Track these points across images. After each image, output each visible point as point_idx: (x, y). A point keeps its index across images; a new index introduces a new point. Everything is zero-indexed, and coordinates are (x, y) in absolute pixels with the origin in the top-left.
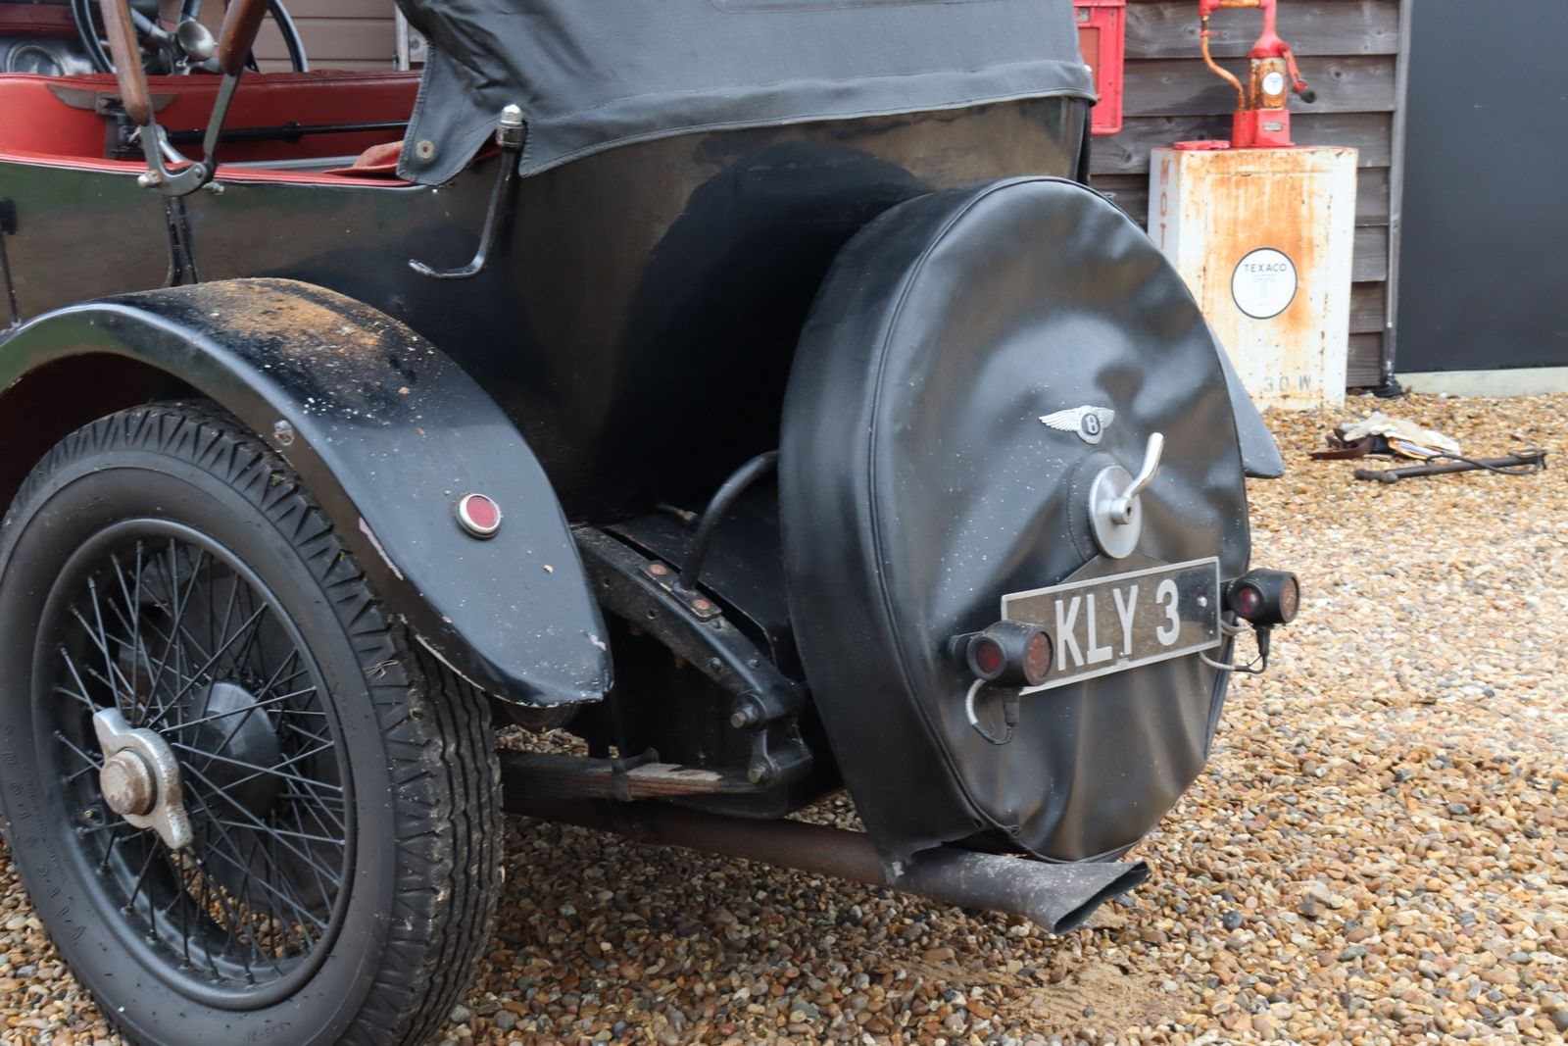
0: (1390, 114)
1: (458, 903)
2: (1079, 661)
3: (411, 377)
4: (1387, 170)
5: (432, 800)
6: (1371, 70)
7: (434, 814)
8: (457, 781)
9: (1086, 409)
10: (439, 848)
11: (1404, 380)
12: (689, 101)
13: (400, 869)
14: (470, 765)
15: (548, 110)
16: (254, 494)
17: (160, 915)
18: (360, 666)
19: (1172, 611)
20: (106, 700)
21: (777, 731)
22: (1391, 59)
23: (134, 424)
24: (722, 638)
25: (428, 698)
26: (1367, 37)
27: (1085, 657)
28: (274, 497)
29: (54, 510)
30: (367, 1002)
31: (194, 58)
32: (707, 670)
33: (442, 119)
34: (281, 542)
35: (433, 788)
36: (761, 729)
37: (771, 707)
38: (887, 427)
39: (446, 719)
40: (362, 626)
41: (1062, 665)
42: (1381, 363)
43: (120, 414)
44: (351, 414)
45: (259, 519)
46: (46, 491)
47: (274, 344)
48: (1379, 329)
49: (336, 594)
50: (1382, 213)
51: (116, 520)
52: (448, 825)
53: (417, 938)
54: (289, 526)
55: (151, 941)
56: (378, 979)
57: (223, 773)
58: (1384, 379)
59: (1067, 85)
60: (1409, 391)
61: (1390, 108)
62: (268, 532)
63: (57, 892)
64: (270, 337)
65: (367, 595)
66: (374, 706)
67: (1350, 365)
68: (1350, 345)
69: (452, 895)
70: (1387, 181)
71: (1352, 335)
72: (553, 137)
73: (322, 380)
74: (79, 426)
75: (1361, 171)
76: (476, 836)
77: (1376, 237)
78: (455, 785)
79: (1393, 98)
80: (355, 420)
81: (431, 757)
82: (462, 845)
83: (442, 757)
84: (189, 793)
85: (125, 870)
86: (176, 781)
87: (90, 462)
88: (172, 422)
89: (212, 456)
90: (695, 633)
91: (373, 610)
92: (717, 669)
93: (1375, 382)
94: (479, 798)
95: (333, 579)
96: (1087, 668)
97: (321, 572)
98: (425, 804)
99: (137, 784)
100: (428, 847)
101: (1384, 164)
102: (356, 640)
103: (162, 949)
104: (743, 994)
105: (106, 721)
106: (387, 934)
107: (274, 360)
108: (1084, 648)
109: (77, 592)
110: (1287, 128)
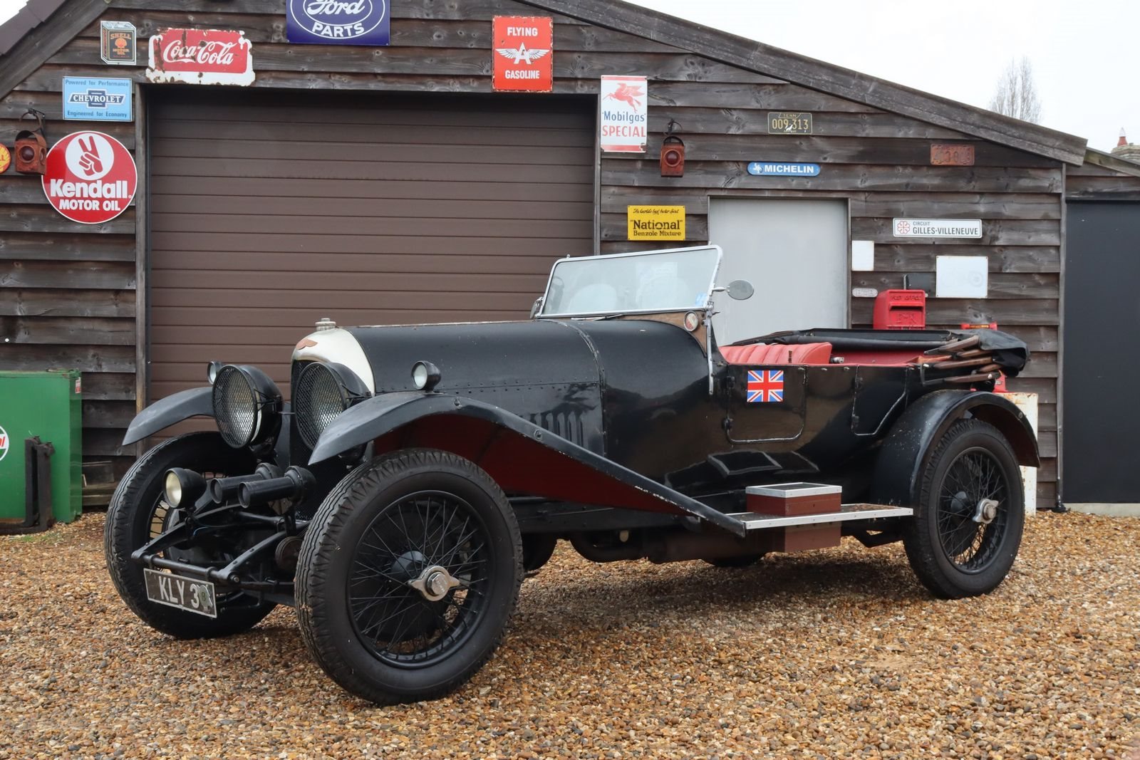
0: (1056, 379)
4: (1055, 405)
6: (1045, 359)
11: (1067, 506)
22: (1055, 354)
26: (1043, 344)
42: (1056, 497)
48: (1055, 480)
50: (1054, 425)
58: (1057, 504)
60: (1069, 510)
61: (1056, 376)
67: (1038, 497)
68: (1038, 487)
70: (1055, 410)
71: (1039, 483)
75: (1040, 405)
77: (1051, 436)
79: (1057, 372)
93: (1054, 506)
101: (1053, 402)
110: (1004, 383)
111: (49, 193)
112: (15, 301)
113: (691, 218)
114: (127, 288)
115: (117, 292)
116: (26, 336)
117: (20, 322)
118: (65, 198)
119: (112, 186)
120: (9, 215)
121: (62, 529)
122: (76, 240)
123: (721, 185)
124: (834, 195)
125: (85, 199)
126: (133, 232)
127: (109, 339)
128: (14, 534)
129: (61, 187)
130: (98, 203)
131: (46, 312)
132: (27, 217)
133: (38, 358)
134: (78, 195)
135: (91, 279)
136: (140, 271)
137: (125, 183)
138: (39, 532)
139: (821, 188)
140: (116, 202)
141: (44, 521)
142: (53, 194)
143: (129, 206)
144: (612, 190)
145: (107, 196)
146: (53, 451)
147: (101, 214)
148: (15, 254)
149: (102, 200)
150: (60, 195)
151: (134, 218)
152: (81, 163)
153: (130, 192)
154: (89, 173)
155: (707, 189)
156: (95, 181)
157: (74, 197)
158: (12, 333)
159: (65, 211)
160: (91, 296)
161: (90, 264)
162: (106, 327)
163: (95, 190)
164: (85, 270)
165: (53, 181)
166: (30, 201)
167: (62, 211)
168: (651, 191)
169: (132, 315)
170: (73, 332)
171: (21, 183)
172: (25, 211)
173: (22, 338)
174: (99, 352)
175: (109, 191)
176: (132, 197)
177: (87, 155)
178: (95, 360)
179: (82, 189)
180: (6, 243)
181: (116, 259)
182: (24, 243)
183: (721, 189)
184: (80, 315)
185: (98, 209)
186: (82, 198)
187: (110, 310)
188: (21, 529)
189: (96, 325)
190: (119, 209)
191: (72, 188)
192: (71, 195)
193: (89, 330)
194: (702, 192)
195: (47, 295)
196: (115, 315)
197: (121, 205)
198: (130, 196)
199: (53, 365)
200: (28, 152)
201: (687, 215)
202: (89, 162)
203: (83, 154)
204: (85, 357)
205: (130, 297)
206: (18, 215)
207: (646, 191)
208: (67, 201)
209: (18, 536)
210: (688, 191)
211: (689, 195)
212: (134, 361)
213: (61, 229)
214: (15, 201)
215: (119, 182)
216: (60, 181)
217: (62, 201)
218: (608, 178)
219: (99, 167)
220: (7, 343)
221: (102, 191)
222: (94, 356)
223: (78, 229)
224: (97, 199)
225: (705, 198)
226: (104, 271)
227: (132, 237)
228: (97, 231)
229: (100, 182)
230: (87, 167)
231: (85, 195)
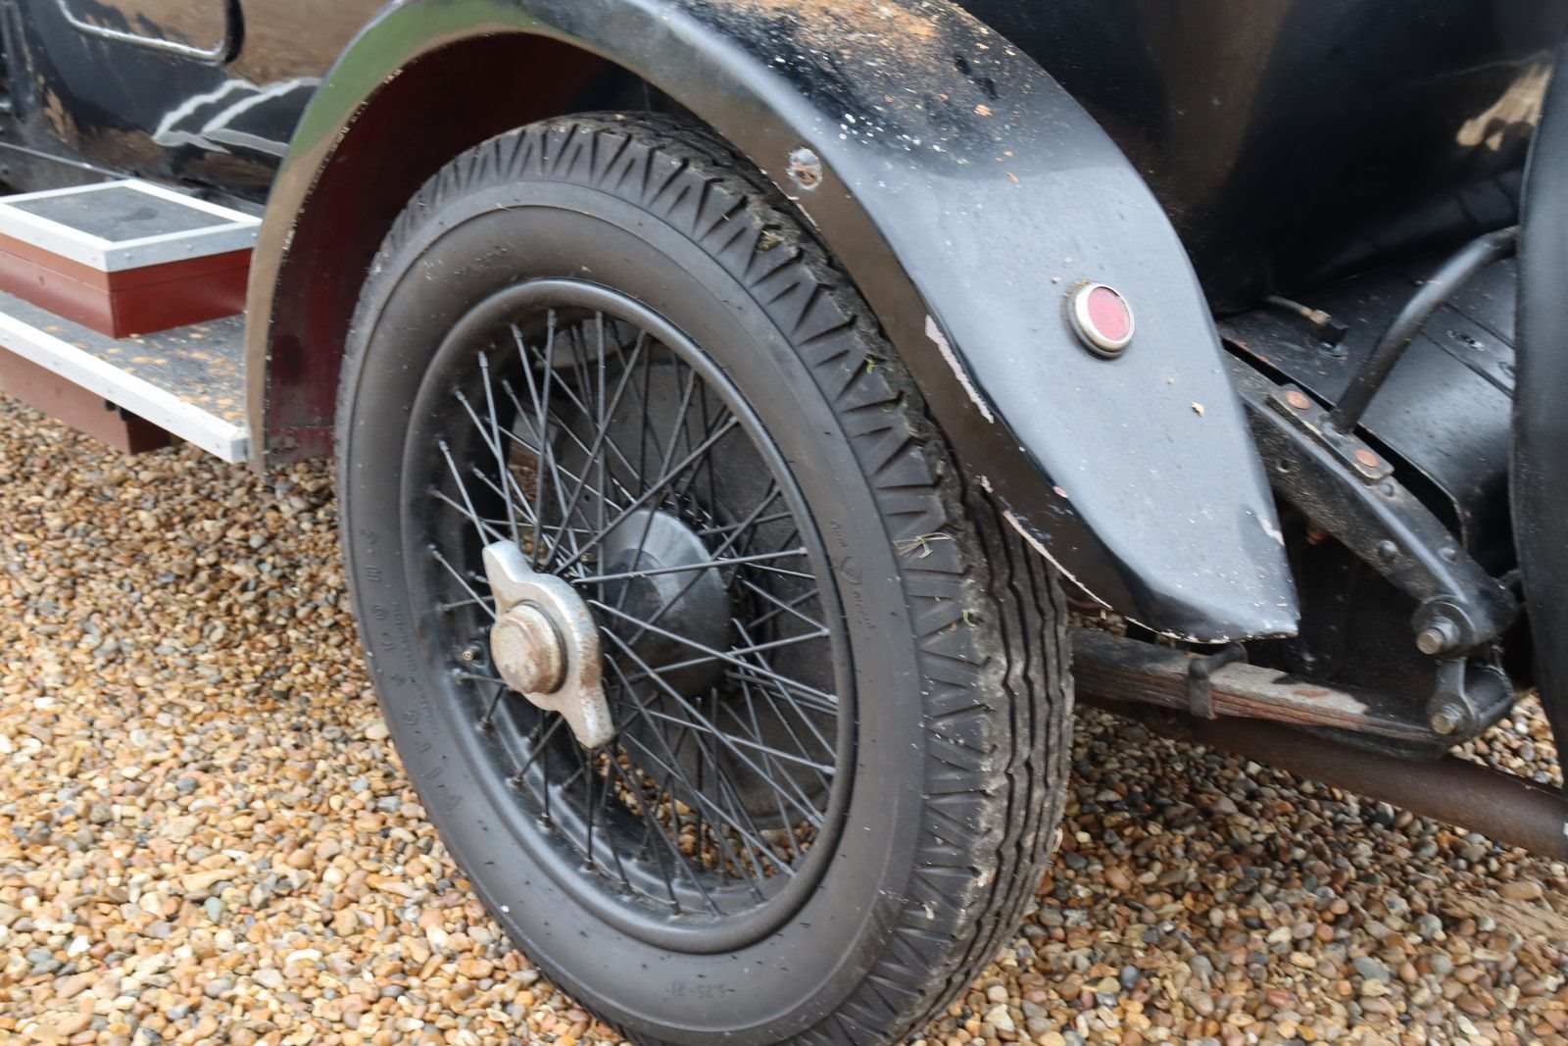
1: (1002, 886)
3: (989, 89)
5: (987, 747)
7: (986, 766)
8: (1022, 718)
10: (990, 813)
13: (927, 835)
14: (1038, 688)
16: (734, 259)
17: (555, 791)
18: (889, 536)
23: (556, 143)
24: (1398, 512)
25: (990, 593)
28: (766, 264)
30: (855, 996)
32: (1372, 556)
34: (773, 336)
35: (991, 729)
36: (1458, 656)
37: (1477, 624)
39: (1013, 626)
40: (895, 475)
43: (535, 128)
44: (912, 145)
45: (740, 298)
46: (428, 231)
47: (784, 27)
49: (857, 423)
51: (522, 278)
52: (1005, 781)
53: (942, 929)
54: (787, 311)
55: (544, 829)
56: (873, 971)
57: (661, 652)
62: (754, 318)
63: (427, 747)
64: (778, 15)
65: (907, 429)
66: (907, 599)
69: (997, 877)
73: (862, 87)
74: (475, 141)
76: (1037, 793)
78: (1019, 723)
80: (918, 154)
81: (989, 683)
82: (1019, 809)
83: (1005, 683)
84: (612, 675)
85: (512, 728)
86: (594, 656)
88: (610, 143)
89: (670, 197)
90: (1354, 499)
91: (915, 453)
92: (1388, 558)
94: (1047, 739)
95: (852, 399)
97: (834, 387)
98: (974, 749)
99: (541, 657)
100: (973, 811)
102: (884, 497)
103: (557, 839)
104: (1281, 935)
105: (502, 559)
106: (893, 920)
107: (789, 51)
109: (464, 370)
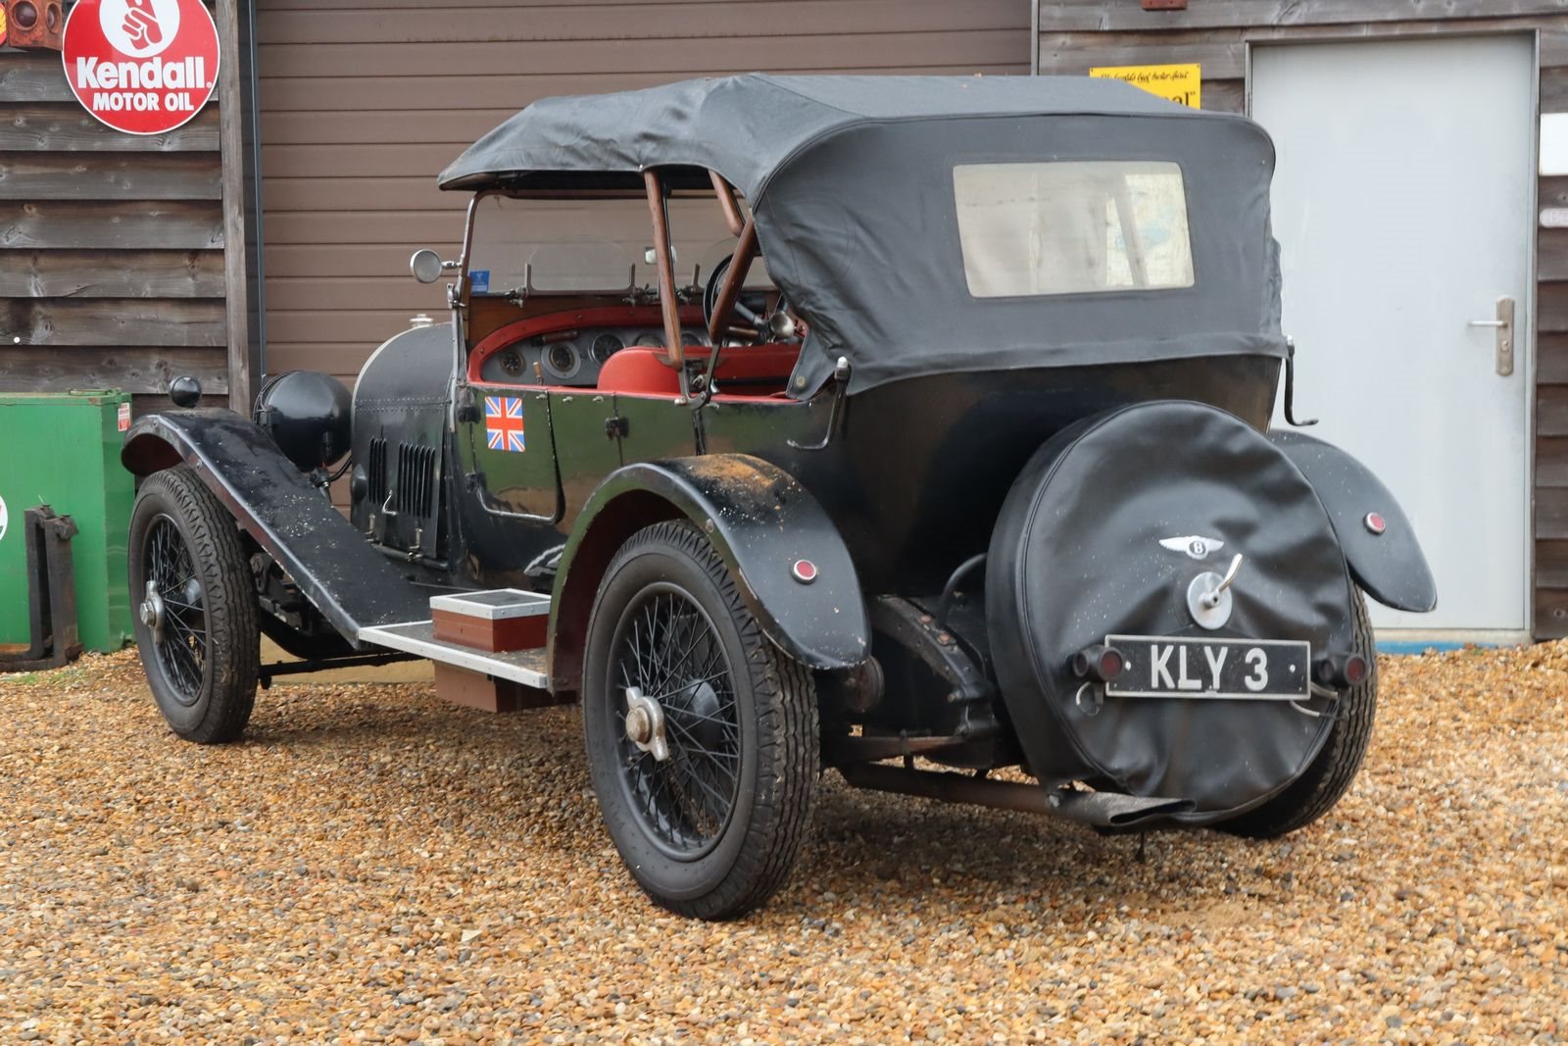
1: (790, 787)
2: (1170, 684)
3: (783, 501)
5: (775, 725)
7: (776, 732)
8: (790, 717)
9: (1194, 539)
10: (779, 752)
12: (944, 355)
13: (759, 764)
14: (798, 709)
15: (863, 361)
16: (703, 564)
17: (660, 814)
18: (744, 652)
19: (1261, 669)
20: (635, 683)
21: (977, 706)
23: (656, 530)
24: (953, 656)
25: (777, 670)
27: (1176, 683)
28: (712, 564)
29: (618, 580)
30: (744, 843)
31: (780, 337)
33: (811, 366)
34: (713, 588)
35: (777, 719)
36: (965, 705)
37: (971, 692)
38: (1038, 535)
39: (786, 683)
40: (747, 631)
41: (1155, 683)
43: (651, 527)
44: (744, 518)
45: (704, 576)
46: (616, 569)
47: (715, 482)
49: (737, 615)
51: (646, 584)
52: (784, 741)
53: (767, 804)
54: (717, 581)
55: (656, 829)
56: (749, 828)
57: (686, 720)
59: (1247, 347)
62: (707, 582)
63: (612, 803)
64: (714, 479)
65: (750, 615)
66: (751, 673)
69: (786, 779)
72: (866, 374)
73: (734, 500)
74: (633, 534)
76: (801, 750)
78: (789, 719)
80: (746, 520)
81: (776, 702)
82: (792, 753)
83: (782, 703)
84: (668, 730)
85: (648, 792)
86: (662, 724)
87: (634, 553)
88: (671, 529)
89: (687, 546)
90: (938, 653)
92: (947, 673)
94: (803, 728)
96: (1176, 690)
97: (730, 603)
98: (771, 727)
99: (642, 724)
100: (772, 751)
102: (743, 639)
103: (661, 835)
105: (632, 693)
106: (754, 800)
107: (712, 490)
108: (1176, 677)
109: (629, 629)
111: (75, 84)
112: (28, 272)
113: (1214, 87)
114: (210, 246)
115: (195, 253)
116: (47, 333)
117: (38, 308)
118: (101, 90)
119: (178, 67)
120: (12, 123)
121: (91, 662)
122: (124, 164)
123: (1272, 18)
124: (1506, 26)
125: (135, 91)
126: (217, 148)
127: (182, 336)
128: (12, 670)
129: (95, 71)
130: (156, 97)
131: (78, 291)
132: (41, 126)
133: (70, 371)
134: (123, 85)
135: (150, 232)
136: (233, 216)
137: (200, 61)
138: (53, 668)
139: (1476, 13)
140: (187, 95)
141: (61, 648)
142: (82, 85)
143: (208, 102)
144: (1061, 39)
145: (171, 84)
146: (74, 530)
147: (160, 118)
148: (25, 191)
149: (162, 92)
150: (94, 85)
151: (217, 124)
152: (125, 28)
153: (208, 77)
154: (140, 44)
155: (1243, 29)
156: (150, 60)
157: (117, 89)
158: (23, 327)
159: (103, 113)
160: (152, 261)
161: (147, 205)
162: (177, 316)
163: (151, 76)
164: (140, 217)
165: (81, 60)
166: (45, 97)
167: (98, 113)
168: (1136, 39)
169: (220, 294)
170: (121, 327)
171: (29, 67)
172: (38, 114)
173: (40, 335)
174: (169, 358)
175: (174, 76)
176: (211, 86)
177: (134, 13)
178: (162, 373)
179: (129, 73)
180: (9, 172)
181: (191, 197)
182: (39, 171)
183: (1273, 27)
184: (133, 295)
185: (157, 108)
186: (129, 89)
187: (186, 286)
188: (25, 662)
189: (162, 312)
190: (191, 108)
191: (113, 72)
192: (111, 85)
193: (151, 321)
194: (1235, 36)
195: (81, 261)
196: (192, 295)
197: (194, 101)
198: (209, 84)
199: (92, 382)
200: (27, 12)
201: (1203, 82)
202: (138, 26)
203: (129, 11)
204: (146, 368)
205: (215, 261)
206: (27, 122)
207: (1126, 39)
208: (105, 95)
209: (18, 675)
210: (1207, 35)
211: (1208, 42)
212: (225, 374)
213: (98, 145)
214: (20, 98)
215: (189, 60)
216: (93, 60)
217: (97, 96)
218: (1051, 18)
219: (155, 34)
220: (16, 346)
221: (162, 76)
222: (160, 365)
223: (124, 145)
224: (154, 90)
225: (1240, 46)
226: (171, 217)
227: (214, 158)
228: (157, 148)
229: (158, 61)
230: (136, 34)
231: (135, 85)
